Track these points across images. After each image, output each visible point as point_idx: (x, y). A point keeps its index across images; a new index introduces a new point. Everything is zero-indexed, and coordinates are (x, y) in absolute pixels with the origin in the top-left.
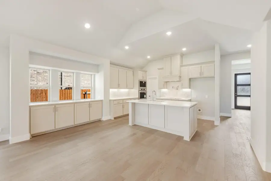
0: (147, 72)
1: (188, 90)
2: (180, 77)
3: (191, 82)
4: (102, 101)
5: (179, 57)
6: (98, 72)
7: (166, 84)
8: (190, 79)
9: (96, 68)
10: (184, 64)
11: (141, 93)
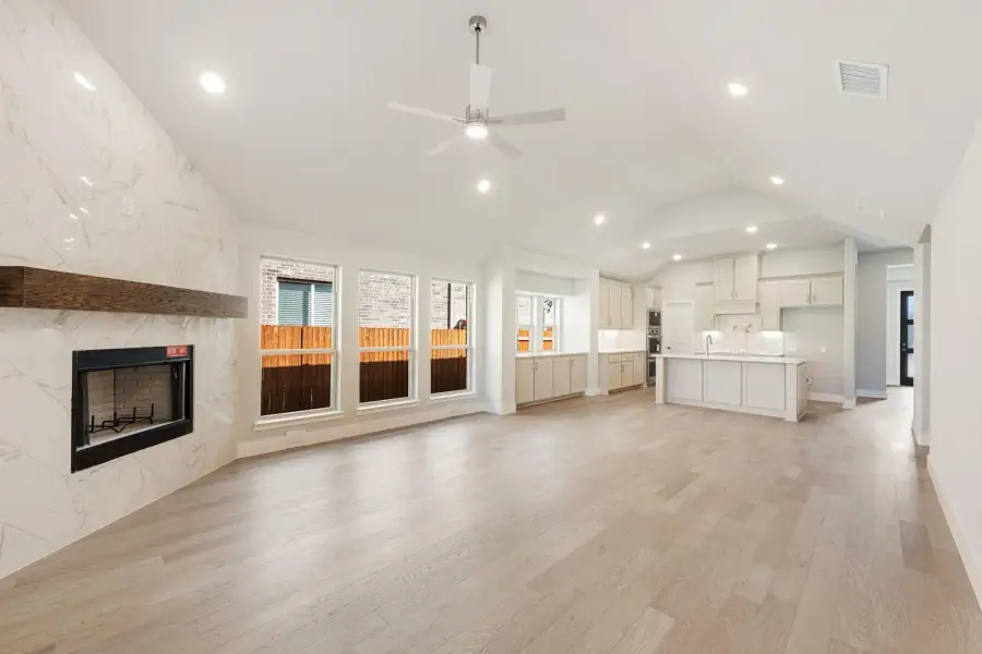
0: (662, 291)
1: (778, 334)
2: (758, 304)
3: (784, 318)
4: (585, 355)
5: (755, 259)
6: (572, 293)
7: (717, 320)
8: (782, 310)
9: (571, 285)
10: (764, 276)
11: (650, 339)
